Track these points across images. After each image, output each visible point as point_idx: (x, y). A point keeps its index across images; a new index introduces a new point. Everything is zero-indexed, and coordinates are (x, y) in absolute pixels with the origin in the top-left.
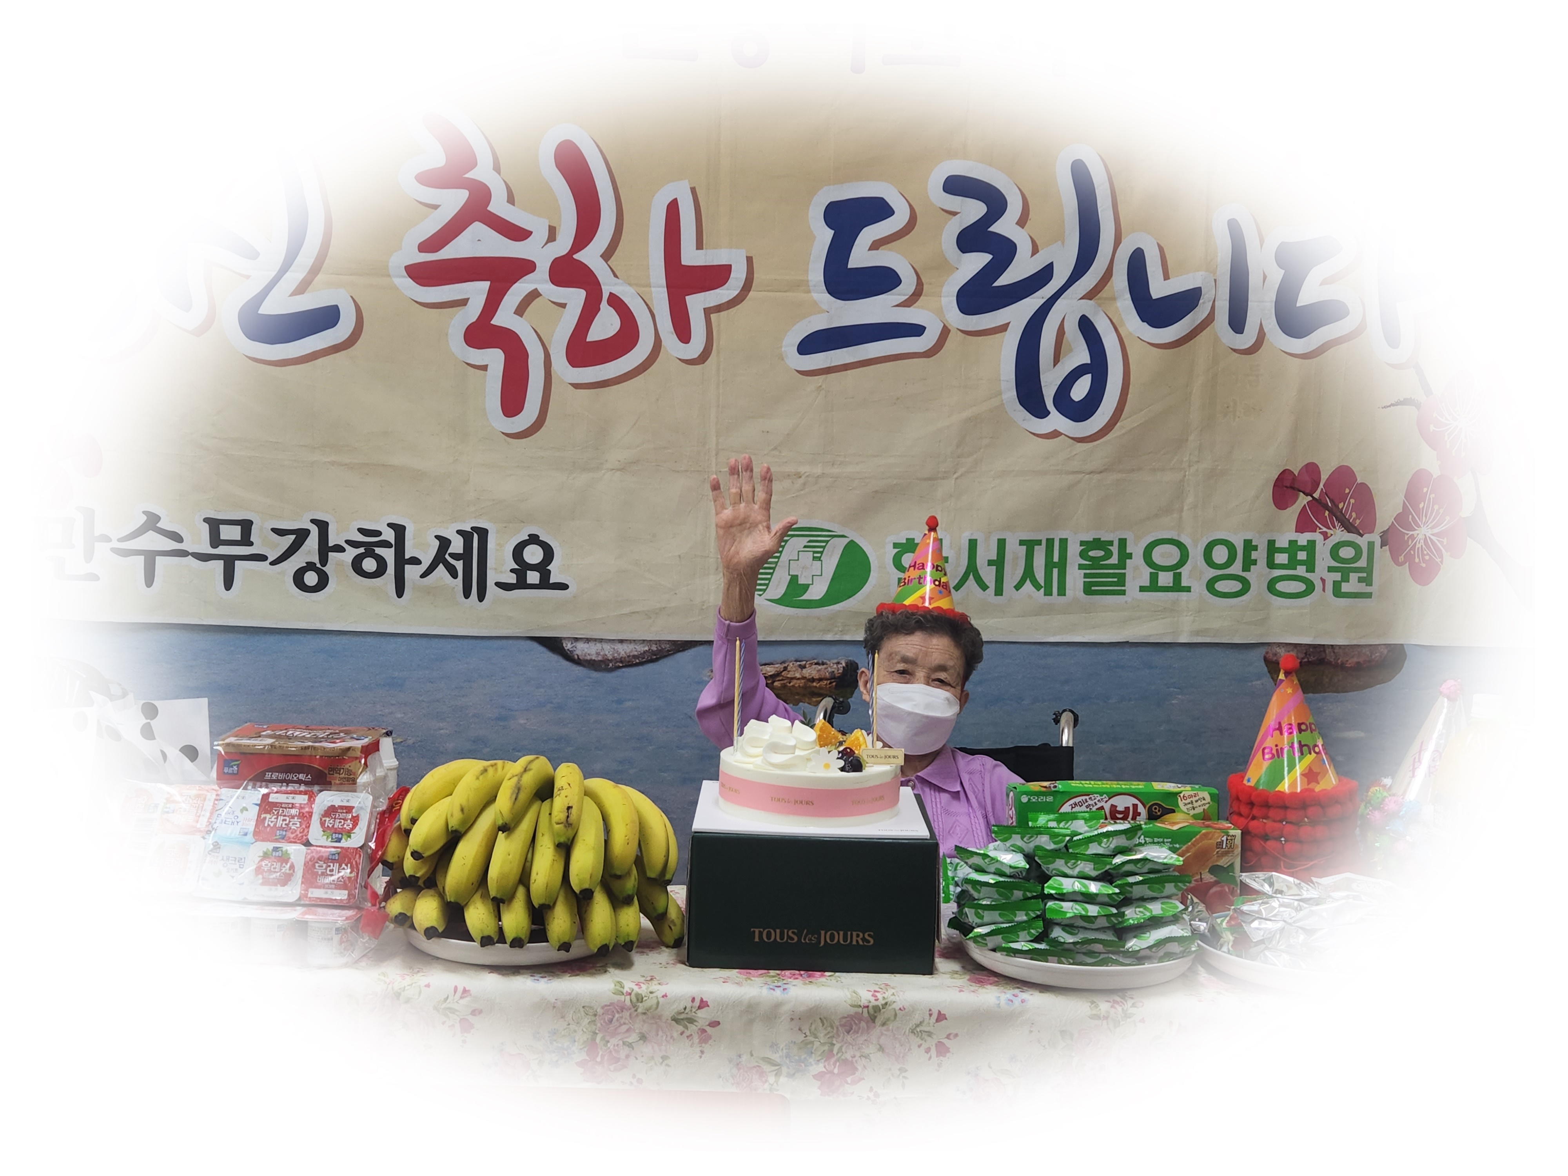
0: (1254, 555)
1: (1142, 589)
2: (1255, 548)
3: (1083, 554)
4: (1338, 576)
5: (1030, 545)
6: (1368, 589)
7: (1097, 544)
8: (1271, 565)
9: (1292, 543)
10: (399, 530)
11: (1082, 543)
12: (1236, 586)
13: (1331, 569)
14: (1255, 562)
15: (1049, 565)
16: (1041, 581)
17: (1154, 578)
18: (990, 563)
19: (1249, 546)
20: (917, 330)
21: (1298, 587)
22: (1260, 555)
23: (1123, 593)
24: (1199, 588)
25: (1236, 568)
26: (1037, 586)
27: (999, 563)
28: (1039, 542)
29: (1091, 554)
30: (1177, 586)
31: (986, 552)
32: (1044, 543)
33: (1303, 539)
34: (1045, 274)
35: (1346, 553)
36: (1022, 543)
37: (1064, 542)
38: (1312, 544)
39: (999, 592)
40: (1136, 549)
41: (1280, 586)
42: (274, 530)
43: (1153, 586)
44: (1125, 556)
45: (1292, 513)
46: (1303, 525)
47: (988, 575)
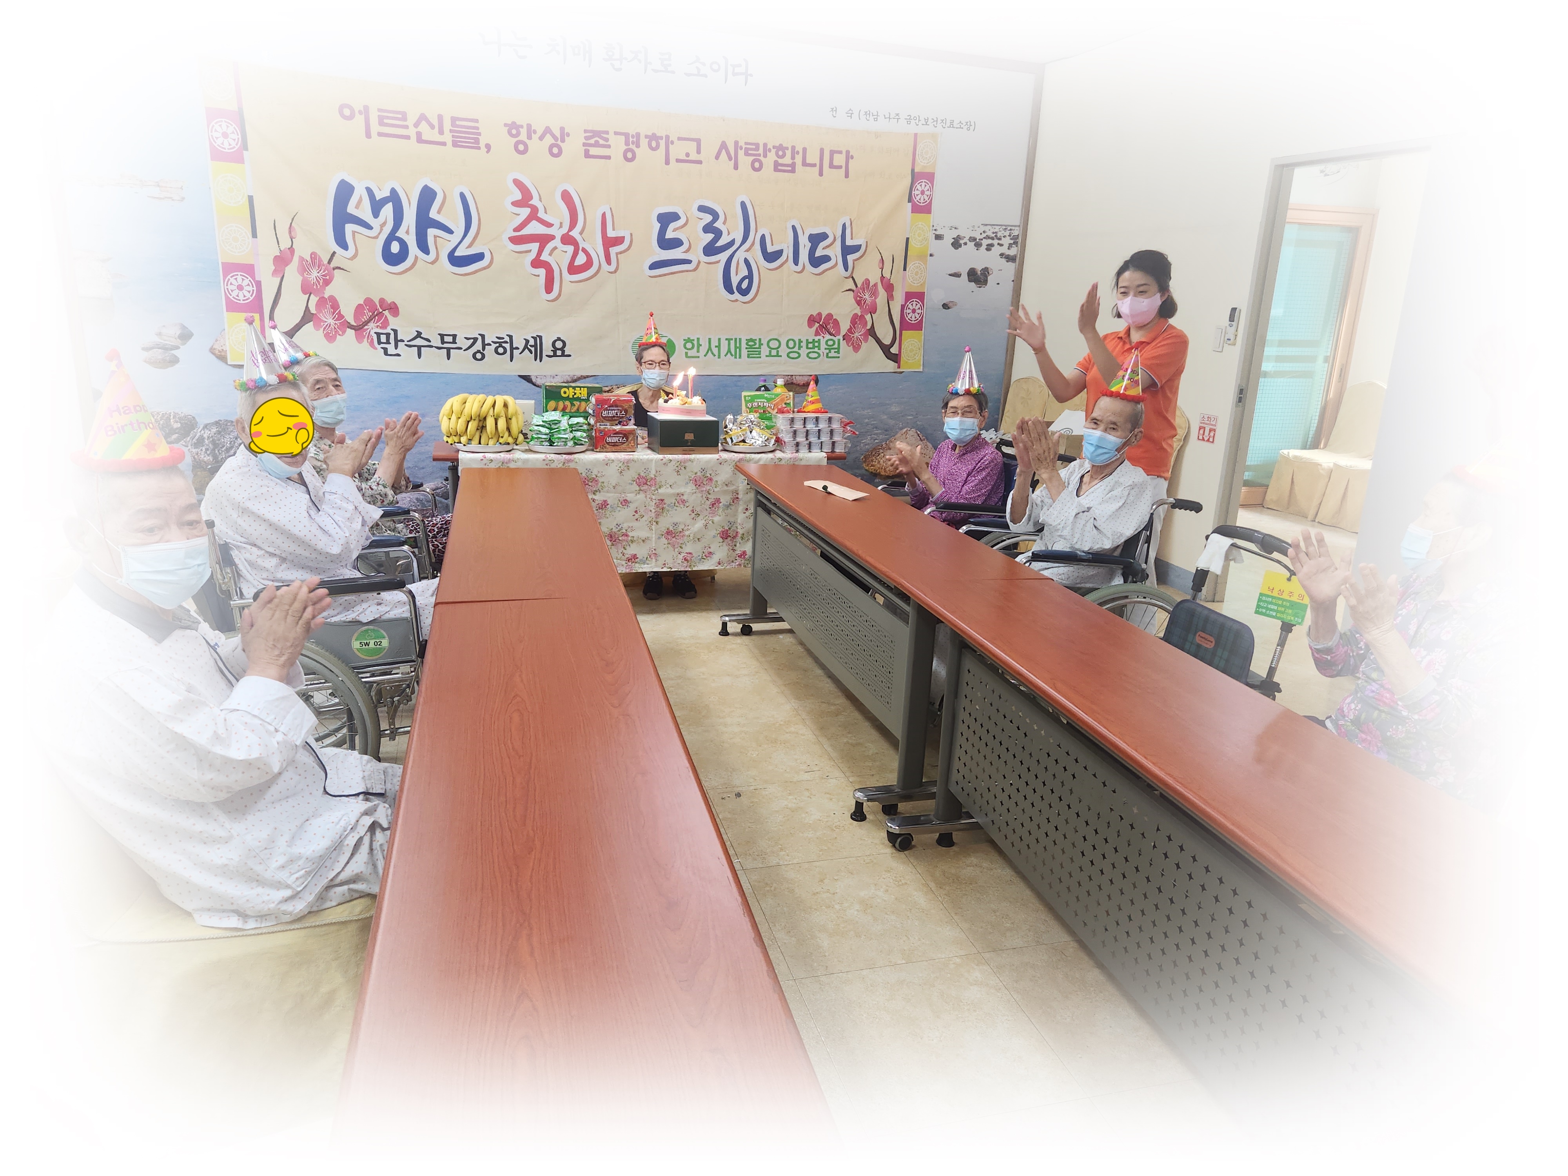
0: (802, 344)
1: (767, 356)
2: (802, 342)
3: (747, 344)
4: (827, 351)
5: (729, 340)
6: (838, 355)
7: (751, 340)
8: (807, 348)
9: (814, 340)
10: (511, 337)
11: (746, 340)
12: (796, 355)
13: (825, 349)
14: (802, 347)
15: (736, 347)
16: (734, 354)
17: (770, 352)
18: (716, 347)
19: (800, 341)
20: (689, 262)
21: (816, 355)
22: (804, 344)
23: (760, 357)
24: (784, 355)
25: (796, 349)
26: (732, 355)
27: (719, 347)
28: (732, 339)
29: (750, 343)
30: (778, 355)
31: (714, 343)
32: (734, 339)
33: (817, 338)
34: (732, 243)
35: (830, 343)
36: (726, 339)
37: (740, 339)
38: (819, 340)
39: (719, 357)
40: (764, 342)
41: (810, 355)
42: (465, 338)
43: (770, 355)
44: (761, 344)
45: (814, 328)
46: (817, 334)
47: (715, 351)
